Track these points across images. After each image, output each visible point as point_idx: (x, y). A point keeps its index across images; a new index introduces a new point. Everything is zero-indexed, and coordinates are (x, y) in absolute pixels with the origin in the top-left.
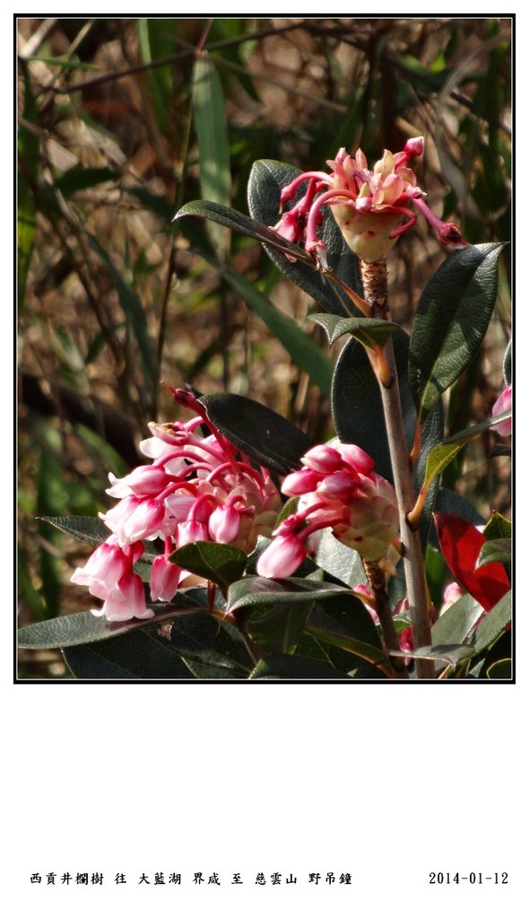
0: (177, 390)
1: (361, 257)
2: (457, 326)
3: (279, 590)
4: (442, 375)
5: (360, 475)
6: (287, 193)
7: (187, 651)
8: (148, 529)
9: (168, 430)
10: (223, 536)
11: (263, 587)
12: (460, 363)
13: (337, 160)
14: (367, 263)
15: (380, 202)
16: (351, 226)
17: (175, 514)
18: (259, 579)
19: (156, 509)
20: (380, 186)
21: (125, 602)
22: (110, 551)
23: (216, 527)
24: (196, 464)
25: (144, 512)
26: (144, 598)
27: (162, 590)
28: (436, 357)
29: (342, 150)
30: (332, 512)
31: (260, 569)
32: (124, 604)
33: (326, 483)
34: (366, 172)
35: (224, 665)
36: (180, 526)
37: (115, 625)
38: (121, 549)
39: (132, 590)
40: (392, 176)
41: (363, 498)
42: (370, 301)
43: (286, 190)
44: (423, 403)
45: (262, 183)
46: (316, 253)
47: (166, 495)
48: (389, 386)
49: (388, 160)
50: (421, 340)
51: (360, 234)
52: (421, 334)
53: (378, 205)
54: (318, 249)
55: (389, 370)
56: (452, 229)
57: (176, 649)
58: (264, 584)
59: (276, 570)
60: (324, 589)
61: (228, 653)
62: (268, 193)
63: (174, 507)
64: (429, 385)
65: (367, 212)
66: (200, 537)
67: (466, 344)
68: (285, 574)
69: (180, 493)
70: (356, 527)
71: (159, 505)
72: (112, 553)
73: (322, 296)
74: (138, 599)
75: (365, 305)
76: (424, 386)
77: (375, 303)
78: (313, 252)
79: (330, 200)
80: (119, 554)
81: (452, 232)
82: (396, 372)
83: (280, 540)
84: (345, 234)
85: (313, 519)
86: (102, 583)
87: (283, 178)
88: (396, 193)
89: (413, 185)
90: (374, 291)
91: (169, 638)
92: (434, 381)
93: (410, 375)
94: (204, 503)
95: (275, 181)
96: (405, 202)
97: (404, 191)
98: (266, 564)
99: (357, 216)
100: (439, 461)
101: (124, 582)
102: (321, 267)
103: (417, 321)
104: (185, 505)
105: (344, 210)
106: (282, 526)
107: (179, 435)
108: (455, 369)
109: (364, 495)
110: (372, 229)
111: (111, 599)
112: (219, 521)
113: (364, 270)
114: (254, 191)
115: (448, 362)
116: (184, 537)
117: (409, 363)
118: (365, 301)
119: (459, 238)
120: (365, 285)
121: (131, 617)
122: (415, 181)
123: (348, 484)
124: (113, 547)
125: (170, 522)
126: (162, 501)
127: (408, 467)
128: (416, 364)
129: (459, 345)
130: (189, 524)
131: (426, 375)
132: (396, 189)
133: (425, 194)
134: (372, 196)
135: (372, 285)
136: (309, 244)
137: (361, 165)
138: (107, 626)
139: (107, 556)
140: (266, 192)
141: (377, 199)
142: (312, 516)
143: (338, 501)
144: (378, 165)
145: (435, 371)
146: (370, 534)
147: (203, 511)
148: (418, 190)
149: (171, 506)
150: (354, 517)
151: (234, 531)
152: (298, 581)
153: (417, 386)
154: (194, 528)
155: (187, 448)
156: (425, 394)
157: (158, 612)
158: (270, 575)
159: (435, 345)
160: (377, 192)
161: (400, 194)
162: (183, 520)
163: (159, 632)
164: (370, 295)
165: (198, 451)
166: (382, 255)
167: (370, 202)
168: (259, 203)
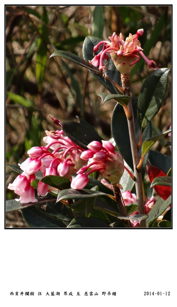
0: (54, 119)
1: (120, 72)
2: (154, 98)
3: (78, 194)
4: (148, 116)
5: (109, 152)
6: (96, 48)
7: (51, 214)
8: (34, 170)
9: (53, 134)
10: (62, 173)
11: (72, 192)
12: (155, 112)
13: (112, 37)
14: (123, 74)
15: (127, 52)
16: (117, 61)
17: (45, 165)
18: (71, 189)
19: (38, 163)
20: (127, 46)
21: (27, 196)
22: (21, 178)
23: (60, 170)
24: (62, 146)
25: (34, 164)
26: (34, 194)
27: (41, 192)
28: (147, 109)
29: (114, 33)
30: (99, 165)
31: (72, 186)
32: (27, 197)
33: (96, 155)
34: (123, 41)
35: (65, 220)
36: (47, 169)
37: (24, 205)
38: (26, 177)
39: (30, 192)
40: (132, 43)
41: (110, 160)
42: (124, 88)
43: (95, 47)
44: (142, 126)
45: (88, 44)
46: (103, 70)
47: (42, 158)
48: (130, 119)
49: (131, 37)
50: (141, 103)
51: (120, 64)
52: (141, 101)
53: (126, 53)
54: (103, 69)
55: (130, 113)
56: (152, 63)
57: (47, 213)
58: (72, 191)
59: (77, 186)
60: (96, 193)
61: (67, 215)
62: (90, 48)
63: (45, 162)
64: (144, 119)
65: (121, 56)
66: (53, 174)
67: (156, 104)
68: (81, 188)
69: (49, 157)
70: (108, 171)
71: (39, 162)
72: (22, 179)
73: (108, 86)
74: (32, 195)
75: (122, 90)
76: (143, 119)
77: (126, 89)
78: (102, 70)
79: (109, 51)
80: (25, 178)
81: (152, 64)
82: (133, 114)
83: (79, 175)
84: (115, 64)
85: (92, 168)
86: (18, 189)
87: (96, 43)
88: (133, 49)
89: (139, 46)
90: (125, 85)
91: (45, 209)
92: (146, 118)
93: (138, 115)
94: (56, 161)
95: (93, 44)
96: (136, 52)
97: (136, 48)
98: (74, 184)
99: (119, 57)
100: (147, 147)
101: (27, 189)
102: (104, 75)
103: (141, 96)
104: (49, 162)
105: (114, 55)
106: (80, 170)
107: (56, 135)
108: (153, 114)
109: (110, 159)
110: (124, 62)
111: (22, 195)
112: (61, 167)
113: (122, 77)
114: (85, 47)
115: (150, 111)
116: (48, 173)
117: (137, 111)
118: (122, 88)
119: (155, 66)
120: (122, 82)
121: (29, 202)
122: (140, 45)
123: (104, 155)
124: (23, 176)
125: (44, 168)
126: (40, 160)
127: (137, 149)
128: (140, 112)
129: (154, 105)
130: (50, 169)
131: (143, 116)
132: (132, 48)
133: (143, 50)
134: (124, 50)
135: (124, 82)
136: (100, 67)
137: (121, 39)
138: (21, 205)
139: (21, 179)
140: (89, 47)
141: (125, 51)
142: (92, 167)
143: (101, 161)
144: (127, 38)
145: (146, 114)
146: (113, 174)
147: (56, 164)
148: (140, 48)
149: (44, 162)
150: (107, 168)
151: (66, 171)
152: (86, 190)
153: (140, 119)
154: (51, 170)
155: (59, 140)
156: (143, 122)
157: (39, 200)
158: (75, 188)
159: (146, 105)
160: (125, 48)
161: (134, 49)
162: (48, 167)
163: (42, 207)
164: (124, 86)
165: (64, 142)
166: (128, 72)
167: (122, 52)
168: (86, 52)
